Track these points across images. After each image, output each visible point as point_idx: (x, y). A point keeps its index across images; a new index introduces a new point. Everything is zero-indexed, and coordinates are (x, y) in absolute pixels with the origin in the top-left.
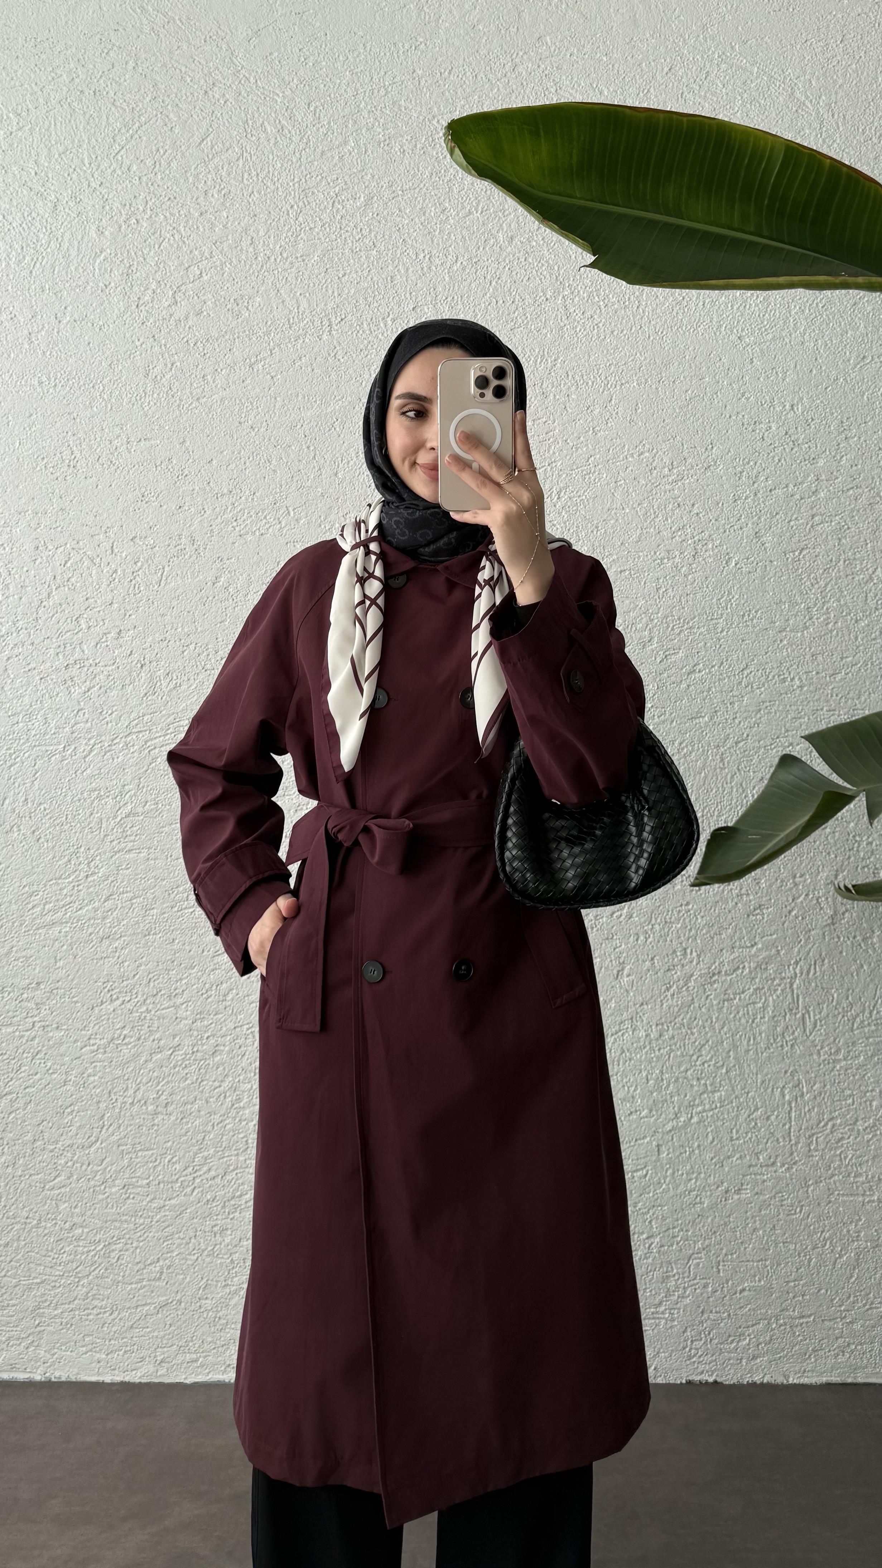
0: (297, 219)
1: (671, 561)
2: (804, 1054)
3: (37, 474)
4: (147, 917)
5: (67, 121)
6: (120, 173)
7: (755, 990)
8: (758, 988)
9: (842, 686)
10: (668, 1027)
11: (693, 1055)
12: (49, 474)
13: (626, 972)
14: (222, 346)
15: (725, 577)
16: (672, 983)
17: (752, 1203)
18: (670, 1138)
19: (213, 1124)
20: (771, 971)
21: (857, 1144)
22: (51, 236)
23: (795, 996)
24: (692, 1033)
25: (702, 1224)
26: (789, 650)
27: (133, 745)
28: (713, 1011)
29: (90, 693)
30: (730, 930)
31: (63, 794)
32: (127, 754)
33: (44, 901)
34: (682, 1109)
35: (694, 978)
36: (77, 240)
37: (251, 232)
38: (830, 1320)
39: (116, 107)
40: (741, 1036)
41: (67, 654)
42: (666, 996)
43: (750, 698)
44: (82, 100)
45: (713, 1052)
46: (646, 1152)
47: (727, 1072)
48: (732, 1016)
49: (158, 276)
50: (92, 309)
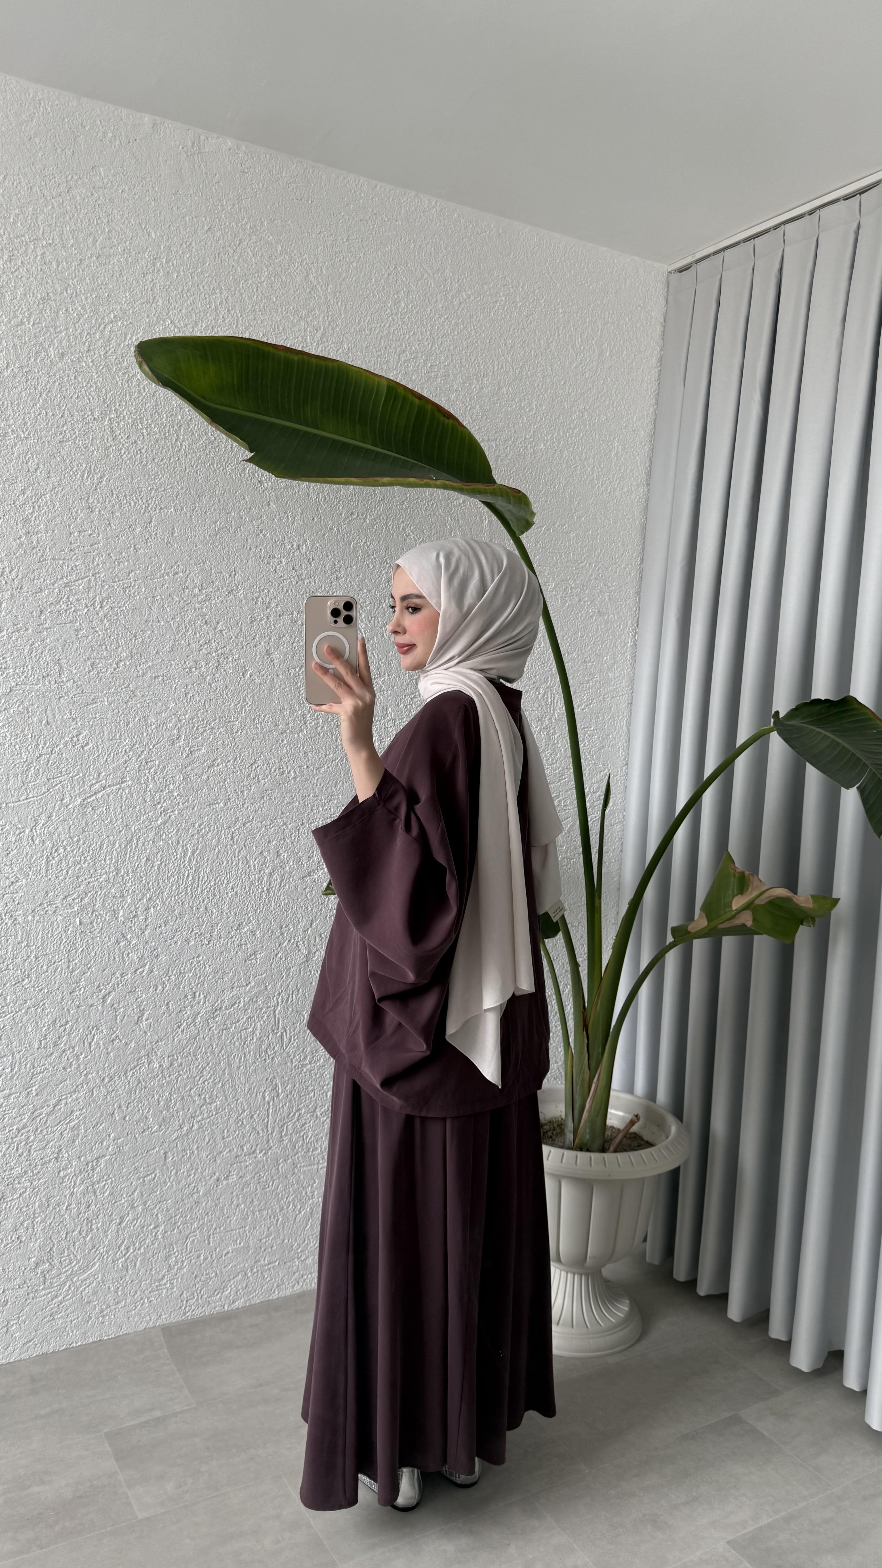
2: (283, 1066)
8: (249, 1017)
10: (178, 1057)
11: (196, 1076)
16: (182, 1021)
18: (175, 1145)
20: (260, 1002)
21: (316, 1125)
23: (277, 1020)
25: (198, 1209)
26: (288, 748)
28: (214, 1039)
30: (230, 975)
34: (187, 1121)
35: (201, 1015)
40: (234, 1056)
42: (178, 1032)
45: (212, 1072)
46: (155, 1160)
47: (222, 1087)
48: (228, 1041)
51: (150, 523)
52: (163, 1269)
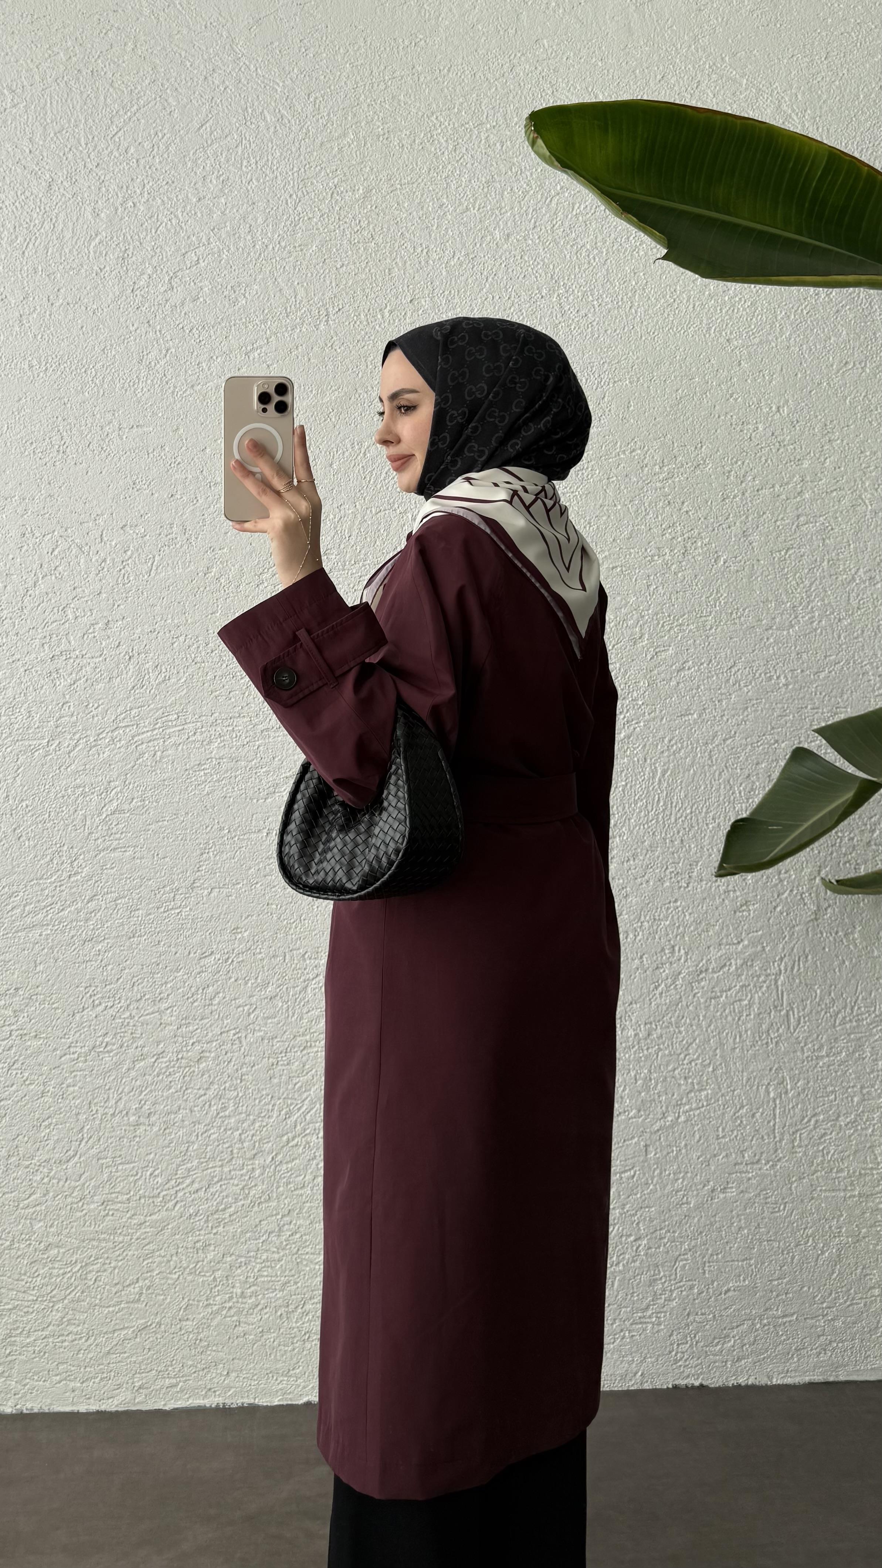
1: (662, 559)
2: (788, 1052)
3: (25, 459)
4: (132, 919)
5: (64, 101)
6: (117, 155)
7: (742, 987)
8: (745, 985)
9: (826, 684)
10: (656, 1026)
11: (680, 1054)
12: (38, 459)
14: (216, 332)
15: (714, 575)
16: (660, 981)
17: (737, 1201)
18: (658, 1138)
19: (197, 1135)
20: (757, 968)
21: (840, 1139)
22: (45, 216)
23: (780, 993)
24: (680, 1032)
25: (688, 1226)
26: (775, 648)
27: (120, 740)
28: (700, 1009)
29: (76, 686)
30: (717, 927)
31: (46, 791)
32: (113, 750)
33: (24, 902)
34: (669, 1109)
35: (682, 976)
36: (72, 221)
37: (247, 219)
38: (812, 1318)
39: (115, 89)
40: (727, 1034)
41: (53, 645)
42: (655, 994)
43: (738, 696)
44: (79, 79)
45: (699, 1051)
46: (634, 1153)
47: (714, 1070)
48: (719, 1014)
49: (154, 262)
50: (86, 292)
52: (647, 1297)
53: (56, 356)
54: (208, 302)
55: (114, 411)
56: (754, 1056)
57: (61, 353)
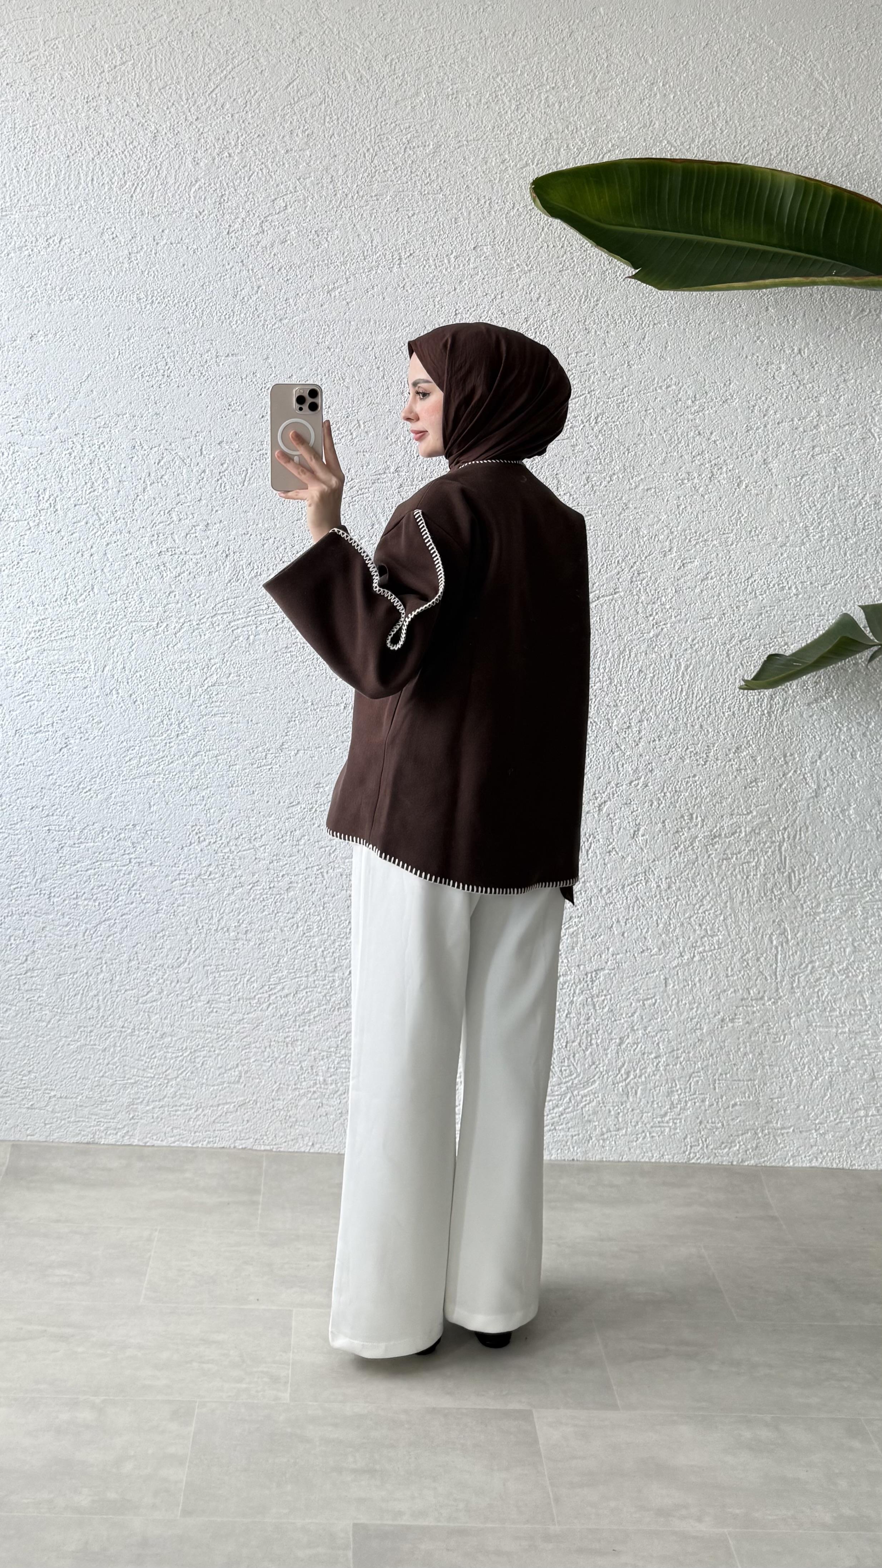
0: (372, 162)
1: (691, 482)
2: (789, 907)
3: (135, 381)
4: (230, 772)
6: (215, 110)
7: (750, 851)
8: (752, 850)
11: (695, 905)
12: (145, 382)
13: (641, 833)
14: (304, 273)
15: (736, 498)
16: (679, 843)
17: (743, 1030)
18: (676, 973)
19: (287, 949)
20: (764, 835)
21: (832, 983)
22: (151, 164)
23: (783, 858)
24: (696, 886)
25: (701, 1047)
26: (788, 562)
27: (217, 627)
28: (714, 867)
29: (180, 578)
30: (730, 800)
32: (213, 633)
33: (140, 755)
34: (683, 951)
35: (699, 839)
36: (175, 169)
37: (331, 171)
39: (214, 51)
40: (736, 890)
41: (160, 542)
42: (675, 853)
43: (754, 603)
44: (182, 41)
45: (710, 903)
46: (655, 984)
47: (724, 920)
48: (729, 873)
49: (247, 207)
50: (186, 234)
51: (643, 339)
52: (665, 1105)
53: (161, 291)
54: (295, 244)
55: (212, 340)
56: (760, 909)
57: (165, 288)
